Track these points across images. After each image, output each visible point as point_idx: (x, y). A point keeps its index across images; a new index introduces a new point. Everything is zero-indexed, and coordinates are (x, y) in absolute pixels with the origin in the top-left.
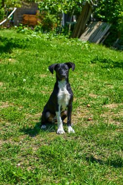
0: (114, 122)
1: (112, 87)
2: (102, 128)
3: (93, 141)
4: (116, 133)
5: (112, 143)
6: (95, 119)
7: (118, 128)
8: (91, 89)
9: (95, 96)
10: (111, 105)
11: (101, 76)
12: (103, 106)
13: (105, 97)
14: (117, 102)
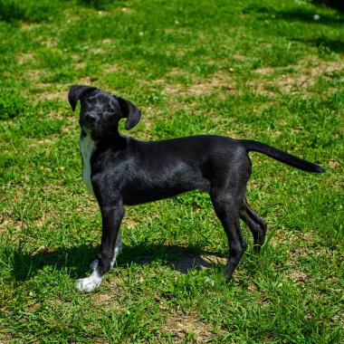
0: (266, 92)
1: (269, 46)
2: (247, 99)
3: (232, 116)
4: (266, 106)
5: (258, 119)
6: (238, 88)
7: (270, 100)
8: (237, 49)
9: (242, 58)
10: (264, 70)
11: (255, 32)
12: (252, 72)
13: (257, 59)
14: (273, 66)
